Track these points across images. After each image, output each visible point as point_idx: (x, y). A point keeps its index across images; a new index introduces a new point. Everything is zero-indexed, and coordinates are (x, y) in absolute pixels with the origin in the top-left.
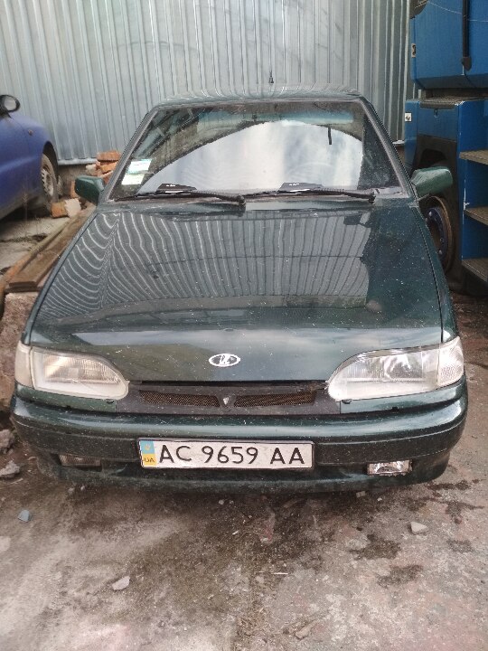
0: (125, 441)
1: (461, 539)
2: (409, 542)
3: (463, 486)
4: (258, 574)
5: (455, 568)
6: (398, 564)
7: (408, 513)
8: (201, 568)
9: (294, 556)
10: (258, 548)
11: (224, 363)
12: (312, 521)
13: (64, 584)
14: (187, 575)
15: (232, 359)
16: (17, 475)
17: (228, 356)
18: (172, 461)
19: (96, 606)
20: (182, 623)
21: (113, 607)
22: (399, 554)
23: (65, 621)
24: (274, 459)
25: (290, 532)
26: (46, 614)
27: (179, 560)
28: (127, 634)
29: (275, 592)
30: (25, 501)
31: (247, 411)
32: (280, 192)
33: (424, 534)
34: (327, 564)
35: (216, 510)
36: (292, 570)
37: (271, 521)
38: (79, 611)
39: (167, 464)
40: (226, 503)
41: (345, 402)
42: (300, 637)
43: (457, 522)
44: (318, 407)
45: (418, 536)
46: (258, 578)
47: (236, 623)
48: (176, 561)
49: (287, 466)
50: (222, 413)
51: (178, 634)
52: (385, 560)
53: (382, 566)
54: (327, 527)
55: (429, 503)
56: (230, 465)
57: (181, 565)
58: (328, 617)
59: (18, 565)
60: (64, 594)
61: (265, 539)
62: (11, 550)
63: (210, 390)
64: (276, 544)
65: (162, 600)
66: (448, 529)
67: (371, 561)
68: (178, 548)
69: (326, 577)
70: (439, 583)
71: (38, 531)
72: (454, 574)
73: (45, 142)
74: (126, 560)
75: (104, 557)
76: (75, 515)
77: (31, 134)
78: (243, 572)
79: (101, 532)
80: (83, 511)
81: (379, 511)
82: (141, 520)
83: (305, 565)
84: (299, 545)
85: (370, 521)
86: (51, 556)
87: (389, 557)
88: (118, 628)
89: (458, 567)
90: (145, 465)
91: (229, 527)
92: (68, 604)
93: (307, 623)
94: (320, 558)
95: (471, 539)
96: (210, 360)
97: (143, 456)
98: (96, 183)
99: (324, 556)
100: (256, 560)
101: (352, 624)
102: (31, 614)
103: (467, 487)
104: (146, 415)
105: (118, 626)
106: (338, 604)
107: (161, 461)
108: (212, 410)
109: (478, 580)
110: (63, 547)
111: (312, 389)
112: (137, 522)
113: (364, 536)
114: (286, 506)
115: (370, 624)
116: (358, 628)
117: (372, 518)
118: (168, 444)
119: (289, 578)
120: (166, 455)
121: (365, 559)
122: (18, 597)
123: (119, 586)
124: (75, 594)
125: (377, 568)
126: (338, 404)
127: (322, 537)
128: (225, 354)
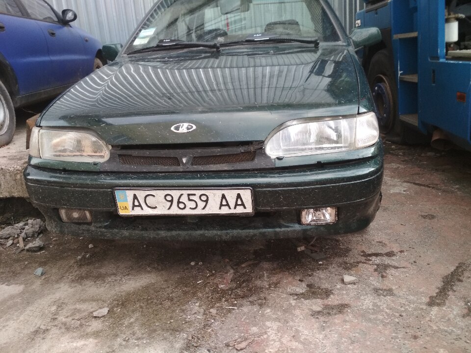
1: (385, 288)
2: (341, 289)
3: (390, 254)
4: (212, 307)
5: (378, 307)
6: (330, 303)
7: (343, 271)
8: (167, 304)
9: (245, 297)
10: (215, 290)
11: (183, 130)
12: (264, 276)
13: (56, 313)
14: (155, 308)
15: (189, 127)
16: (40, 249)
17: (186, 125)
19: (77, 327)
20: (143, 338)
21: (90, 328)
22: (332, 296)
23: (50, 336)
24: (221, 205)
25: (244, 282)
26: (36, 332)
27: (151, 299)
28: (97, 345)
29: (224, 319)
30: (42, 264)
31: (201, 168)
33: (354, 284)
34: (271, 302)
35: (187, 269)
36: (242, 306)
37: (230, 274)
38: (63, 330)
39: (137, 212)
40: (197, 264)
41: (279, 159)
42: (239, 349)
43: (383, 277)
44: (258, 163)
45: (349, 286)
46: (212, 310)
47: (187, 339)
49: (233, 211)
50: (181, 170)
51: (138, 345)
52: (319, 300)
53: (317, 304)
54: (274, 279)
55: (360, 265)
56: (187, 212)
57: (152, 302)
58: (265, 336)
59: (25, 302)
60: (55, 319)
61: (222, 286)
62: (23, 293)
63: (172, 153)
64: (231, 289)
65: (131, 323)
66: (375, 281)
67: (307, 301)
68: (152, 292)
69: (269, 310)
70: (363, 316)
71: (47, 281)
72: (377, 309)
73: (98, 49)
74: (109, 299)
75: (93, 297)
76: (78, 272)
77: (87, 41)
78: (200, 306)
79: (95, 282)
80: (84, 270)
81: (318, 270)
82: (128, 275)
83: (252, 303)
84: (250, 290)
85: (310, 276)
86: (52, 296)
87: (322, 299)
88: (91, 342)
89: (380, 306)
90: (122, 212)
91: (196, 278)
92: (55, 326)
93: (246, 339)
94: (265, 298)
95: (394, 288)
96: (172, 129)
97: (119, 204)
98: (116, 47)
99: (269, 297)
100: (212, 298)
101: (284, 341)
102: (25, 332)
103: (394, 255)
104: (123, 172)
105: (91, 340)
106: (275, 327)
107: (133, 209)
108: (173, 168)
109: (397, 315)
110: (64, 290)
111: (252, 149)
112: (124, 276)
113: (304, 285)
114: (243, 266)
115: (300, 342)
116: (289, 344)
117: (312, 274)
118: (137, 193)
119: (237, 311)
120: (136, 203)
121: (303, 299)
122: (18, 321)
123: (98, 314)
124: (64, 319)
125: (312, 306)
126: (273, 160)
127: (269, 285)
128: (184, 124)
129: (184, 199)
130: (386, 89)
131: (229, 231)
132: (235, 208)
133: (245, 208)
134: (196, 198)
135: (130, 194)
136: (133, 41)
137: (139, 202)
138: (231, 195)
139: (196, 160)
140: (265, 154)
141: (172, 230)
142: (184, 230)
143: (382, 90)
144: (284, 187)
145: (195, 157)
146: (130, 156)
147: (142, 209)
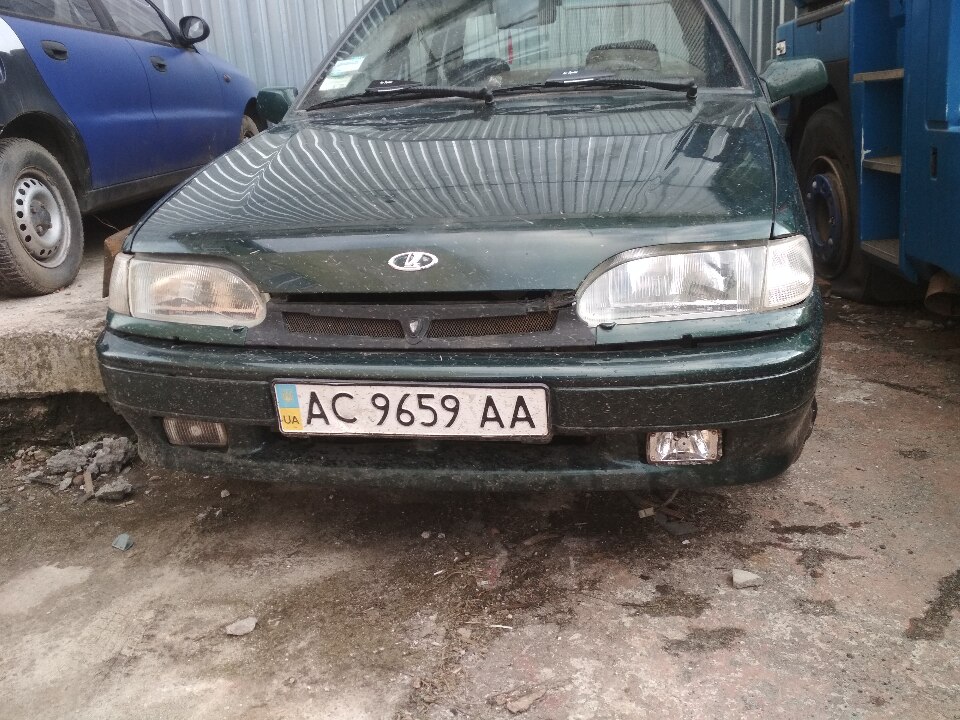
0: (252, 387)
1: (818, 598)
2: (727, 598)
3: (831, 529)
4: (462, 625)
5: (803, 636)
6: (702, 626)
7: (732, 561)
8: (374, 614)
9: (527, 606)
10: (470, 591)
11: (412, 265)
12: (567, 565)
13: (154, 625)
14: (348, 621)
15: (425, 259)
16: (126, 496)
17: (418, 255)
19: (194, 655)
20: (324, 682)
21: (220, 657)
22: (708, 612)
23: (141, 671)
24: (485, 419)
25: (527, 576)
26: (114, 661)
27: (340, 603)
28: (232, 692)
29: (484, 649)
30: (130, 527)
31: (446, 343)
33: (755, 587)
34: (582, 619)
35: (415, 545)
36: (522, 623)
37: (501, 560)
38: (166, 660)
39: (318, 428)
40: (433, 536)
41: (605, 327)
42: (515, 711)
43: (814, 575)
44: (561, 335)
45: (743, 591)
46: (461, 631)
47: (411, 685)
48: (335, 605)
49: (507, 432)
50: (407, 346)
51: (313, 696)
52: (680, 619)
53: (676, 627)
54: (589, 573)
55: (769, 549)
56: (416, 430)
57: (344, 609)
58: (569, 688)
59: (93, 601)
60: (150, 637)
61: (484, 583)
62: (90, 582)
63: (389, 311)
64: (502, 590)
65: (301, 651)
66: (798, 584)
67: (656, 619)
68: (344, 589)
69: (577, 636)
70: (771, 654)
71: (138, 561)
72: (800, 642)
74: (259, 601)
75: (226, 595)
76: (197, 545)
78: (438, 621)
79: (231, 566)
80: (211, 541)
81: (681, 556)
82: (297, 553)
83: (543, 619)
84: (541, 594)
85: (663, 568)
86: (145, 591)
87: (687, 616)
88: (221, 685)
89: (808, 634)
90: (286, 428)
91: (430, 565)
92: (151, 650)
93: (529, 692)
94: (571, 611)
95: (836, 599)
96: (391, 262)
97: (282, 412)
99: (577, 609)
100: (463, 606)
101: (607, 698)
102: (92, 660)
103: (839, 531)
104: (290, 348)
105: (221, 681)
106: (590, 671)
107: (309, 422)
108: (391, 342)
109: (842, 654)
110: (170, 581)
111: (551, 307)
112: (289, 556)
113: (650, 587)
114: (527, 543)
115: (640, 702)
116: (618, 705)
117: (669, 565)
118: (318, 390)
119: (513, 634)
120: (316, 411)
121: (647, 616)
122: (79, 638)
123: (237, 629)
124: (168, 638)
125: (665, 629)
126: (593, 331)
127: (581, 585)
128: (415, 253)
129: (411, 405)
130: (835, 187)
131: (498, 472)
132: (513, 426)
133: (533, 426)
134: (434, 404)
135: (303, 391)
136: (320, 82)
137: (321, 408)
138: (505, 399)
139: (437, 327)
140: (576, 317)
141: (385, 466)
142: (409, 466)
143: (826, 189)
144: (613, 385)
145: (434, 322)
146: (307, 315)
147: (327, 423)
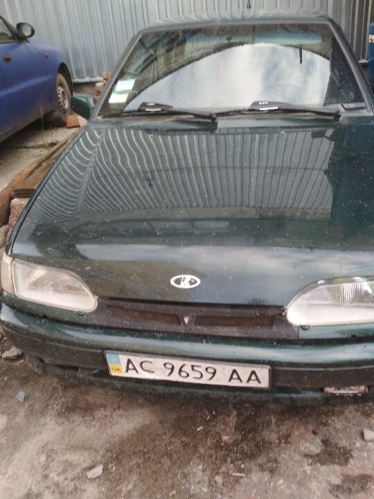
0: (93, 353)
2: (361, 450)
4: (217, 473)
6: (349, 472)
7: (361, 419)
8: (167, 462)
9: (252, 456)
10: (218, 446)
11: (185, 285)
12: (271, 423)
13: (47, 467)
14: (154, 468)
15: (193, 281)
16: (19, 357)
17: (188, 277)
18: (137, 372)
19: (71, 492)
21: (86, 495)
22: (351, 461)
24: (231, 378)
25: (249, 432)
27: (147, 452)
29: (232, 494)
30: (24, 381)
31: (206, 330)
32: (250, 110)
34: (283, 468)
36: (249, 471)
37: (232, 420)
38: (57, 496)
39: (132, 374)
41: (303, 328)
44: (277, 331)
45: (370, 444)
46: (217, 478)
48: (145, 453)
49: (244, 384)
50: (183, 331)
52: (337, 468)
53: (335, 474)
54: (284, 429)
56: (190, 380)
57: (150, 458)
59: (11, 444)
60: (46, 477)
61: (225, 438)
62: (8, 428)
63: (171, 309)
64: (236, 443)
65: (130, 492)
67: (324, 467)
68: (148, 440)
69: (281, 481)
71: (31, 411)
73: (59, 63)
74: (102, 448)
75: (83, 442)
76: (63, 399)
77: (47, 57)
78: (204, 471)
79: (83, 417)
80: (70, 396)
81: (333, 415)
82: (119, 407)
83: (261, 467)
84: (258, 446)
85: (324, 425)
86: (39, 437)
87: (341, 464)
90: (113, 373)
91: (194, 422)
92: (48, 488)
94: (276, 461)
96: (172, 282)
97: (110, 366)
98: (88, 101)
99: (280, 459)
100: (216, 458)
102: (16, 495)
104: (112, 328)
107: (127, 371)
108: (174, 328)
110: (50, 430)
111: (270, 313)
112: (115, 410)
113: (318, 441)
117: (327, 421)
118: (132, 358)
119: (246, 480)
120: (131, 366)
121: (318, 465)
122: (7, 476)
123: (93, 475)
124: (56, 478)
125: (329, 475)
126: (296, 329)
127: (279, 439)
128: (186, 276)
129: (187, 369)
132: (248, 382)
133: (259, 382)
134: (201, 370)
135: (123, 358)
137: (134, 366)
138: (244, 371)
139: (199, 320)
140: (286, 320)
145: (198, 317)
